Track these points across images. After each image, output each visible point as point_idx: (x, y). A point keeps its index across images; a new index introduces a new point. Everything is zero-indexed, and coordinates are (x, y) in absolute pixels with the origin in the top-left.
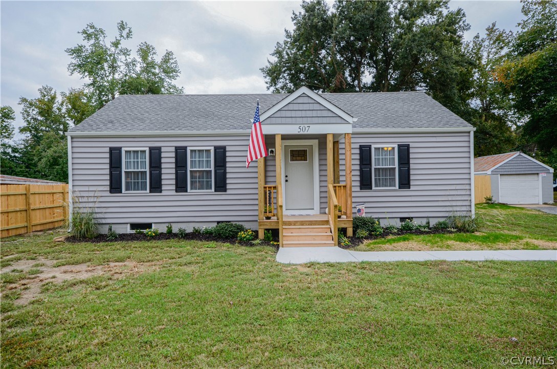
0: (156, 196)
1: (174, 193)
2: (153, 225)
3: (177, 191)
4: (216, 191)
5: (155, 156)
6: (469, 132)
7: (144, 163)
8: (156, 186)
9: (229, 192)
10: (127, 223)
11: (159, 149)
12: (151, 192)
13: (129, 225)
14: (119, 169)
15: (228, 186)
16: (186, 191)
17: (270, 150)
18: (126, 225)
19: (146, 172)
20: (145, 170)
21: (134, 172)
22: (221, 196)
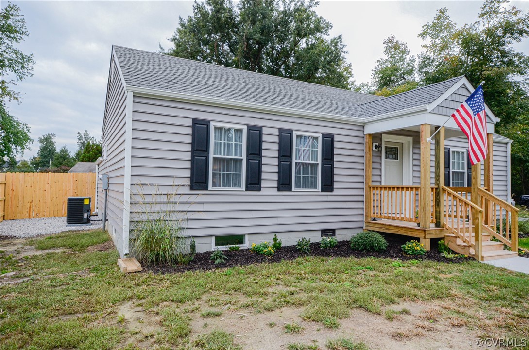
0: (253, 197)
1: (275, 191)
2: (247, 237)
3: (279, 189)
4: (322, 190)
5: (255, 137)
6: (506, 144)
7: (238, 147)
8: (254, 183)
9: (335, 192)
10: (212, 236)
11: (259, 129)
12: (247, 189)
13: (213, 239)
14: (205, 154)
15: (335, 185)
16: (290, 190)
17: (374, 144)
18: (209, 238)
19: (242, 159)
20: (240, 158)
21: (224, 159)
22: (327, 197)
